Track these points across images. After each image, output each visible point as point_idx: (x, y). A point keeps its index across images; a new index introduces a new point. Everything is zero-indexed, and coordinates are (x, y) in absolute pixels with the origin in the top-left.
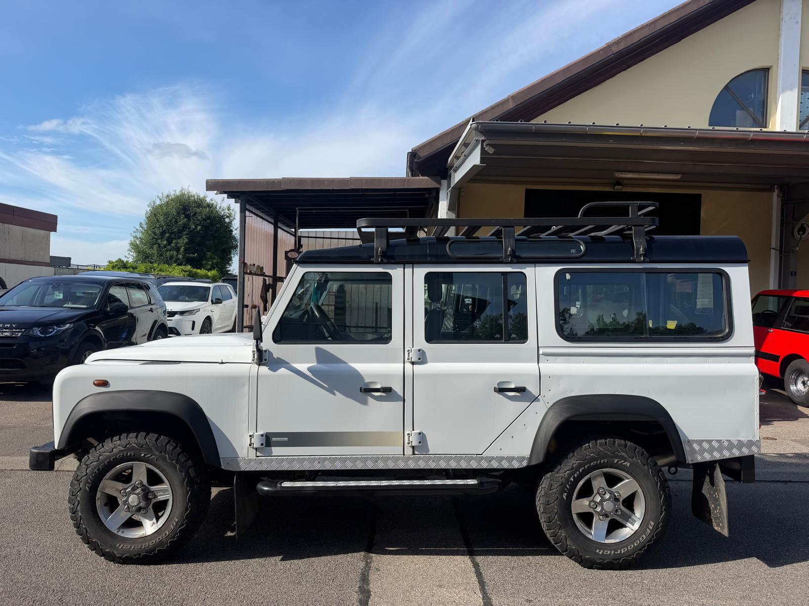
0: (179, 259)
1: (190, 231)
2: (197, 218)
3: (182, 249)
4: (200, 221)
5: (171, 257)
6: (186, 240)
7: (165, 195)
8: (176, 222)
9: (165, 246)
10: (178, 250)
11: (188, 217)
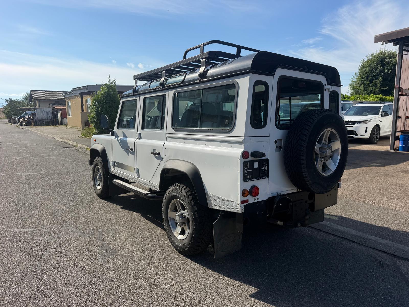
0: (376, 91)
1: (384, 74)
2: (389, 65)
3: (379, 85)
4: (391, 67)
5: (372, 91)
6: (381, 80)
7: (370, 55)
8: (376, 69)
9: (368, 84)
10: (376, 86)
11: (383, 65)
